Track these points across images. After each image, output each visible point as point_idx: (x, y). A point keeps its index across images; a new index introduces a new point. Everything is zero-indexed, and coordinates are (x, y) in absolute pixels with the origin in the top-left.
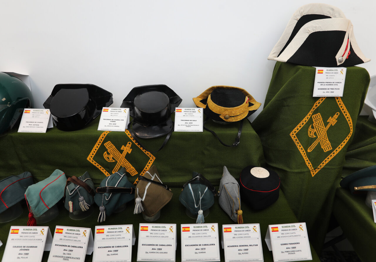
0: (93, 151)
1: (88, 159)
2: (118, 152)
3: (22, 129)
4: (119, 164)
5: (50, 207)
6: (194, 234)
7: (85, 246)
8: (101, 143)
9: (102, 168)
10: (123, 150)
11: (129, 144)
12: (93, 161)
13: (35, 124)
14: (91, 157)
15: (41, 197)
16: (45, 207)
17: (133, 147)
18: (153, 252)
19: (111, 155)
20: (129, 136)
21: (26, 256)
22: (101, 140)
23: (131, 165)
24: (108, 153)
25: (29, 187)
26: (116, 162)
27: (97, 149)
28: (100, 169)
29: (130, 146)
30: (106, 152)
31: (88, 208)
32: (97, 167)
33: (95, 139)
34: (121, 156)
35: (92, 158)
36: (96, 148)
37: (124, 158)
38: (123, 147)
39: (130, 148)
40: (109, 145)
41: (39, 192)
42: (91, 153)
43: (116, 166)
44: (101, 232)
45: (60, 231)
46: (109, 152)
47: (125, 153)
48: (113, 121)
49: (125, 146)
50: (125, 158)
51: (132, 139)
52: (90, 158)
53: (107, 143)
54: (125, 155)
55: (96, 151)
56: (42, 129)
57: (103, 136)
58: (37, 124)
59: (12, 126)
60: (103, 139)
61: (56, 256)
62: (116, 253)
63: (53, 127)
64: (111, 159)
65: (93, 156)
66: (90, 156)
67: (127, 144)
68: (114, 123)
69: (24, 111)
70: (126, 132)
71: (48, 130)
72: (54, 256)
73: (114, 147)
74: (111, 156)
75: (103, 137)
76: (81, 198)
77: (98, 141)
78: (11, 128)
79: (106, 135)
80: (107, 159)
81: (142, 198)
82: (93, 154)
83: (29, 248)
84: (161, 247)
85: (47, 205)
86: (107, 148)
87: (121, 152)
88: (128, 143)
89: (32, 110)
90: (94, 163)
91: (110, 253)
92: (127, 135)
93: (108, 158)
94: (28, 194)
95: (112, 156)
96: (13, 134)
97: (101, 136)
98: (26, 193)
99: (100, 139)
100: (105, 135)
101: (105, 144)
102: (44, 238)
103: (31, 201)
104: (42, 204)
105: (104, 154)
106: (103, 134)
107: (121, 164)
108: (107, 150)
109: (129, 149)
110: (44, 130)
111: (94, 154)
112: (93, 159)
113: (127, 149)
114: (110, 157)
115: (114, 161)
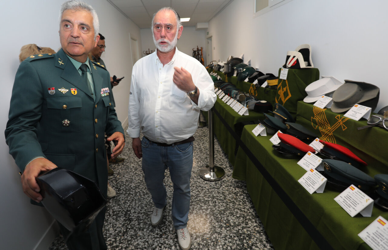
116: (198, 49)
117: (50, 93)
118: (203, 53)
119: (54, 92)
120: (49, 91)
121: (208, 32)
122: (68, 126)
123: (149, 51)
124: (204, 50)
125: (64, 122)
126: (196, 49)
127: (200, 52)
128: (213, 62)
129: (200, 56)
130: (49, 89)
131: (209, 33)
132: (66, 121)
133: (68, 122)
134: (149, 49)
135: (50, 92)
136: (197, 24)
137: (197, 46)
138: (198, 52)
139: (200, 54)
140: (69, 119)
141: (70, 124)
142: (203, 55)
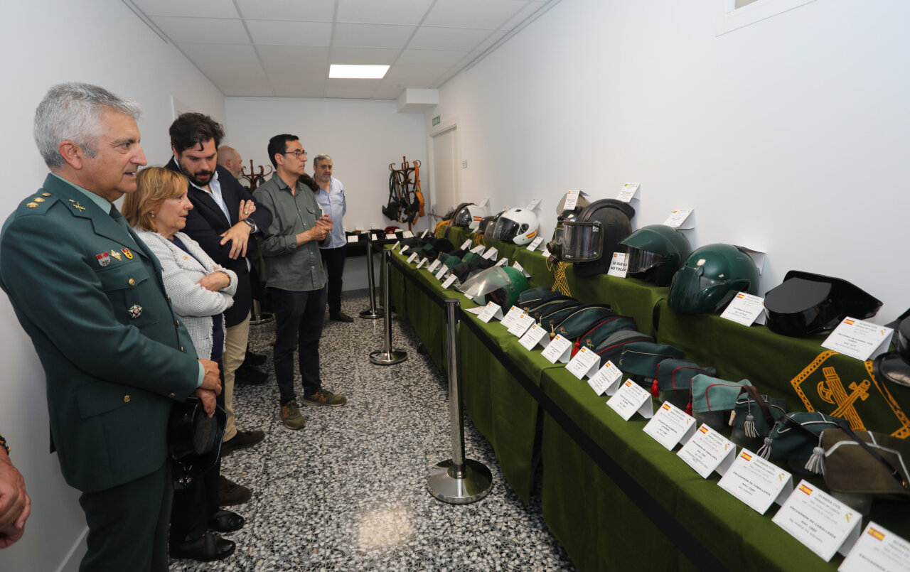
0: (802, 373)
1: (792, 382)
2: (842, 391)
3: (725, 315)
4: (841, 411)
5: (712, 409)
6: (889, 551)
7: (720, 460)
8: (819, 365)
9: (811, 406)
10: (853, 391)
11: (867, 383)
12: (798, 388)
13: (742, 312)
14: (798, 381)
15: (707, 392)
16: (707, 406)
17: (872, 391)
18: (800, 526)
19: (830, 390)
20: (869, 371)
21: (663, 434)
22: (820, 361)
23: (861, 422)
24: (826, 386)
25: (700, 375)
26: (836, 406)
27: (811, 372)
28: (806, 404)
29: (867, 387)
30: (822, 383)
31: (755, 436)
32: (803, 400)
33: (811, 357)
34: (847, 400)
35: (798, 383)
36: (809, 371)
37: (851, 404)
38: (853, 385)
39: (867, 392)
40: (829, 372)
41: (707, 386)
42: (799, 375)
43: (835, 412)
44: (746, 458)
45: (704, 430)
46: (828, 385)
47: (854, 397)
48: (853, 340)
49: (858, 384)
50: (854, 404)
51: (873, 377)
52: (796, 382)
53: (828, 368)
54: (855, 400)
55: (807, 375)
56: (747, 322)
57: (825, 356)
58: (745, 313)
59: (718, 308)
60: (823, 361)
61: (688, 452)
62: (751, 492)
63: (764, 324)
64: (828, 398)
65: (801, 381)
66: (796, 378)
67: (861, 382)
68: (853, 343)
69: (737, 295)
70: (866, 363)
71: (754, 324)
72: (686, 451)
73: (838, 379)
74: (829, 393)
75: (823, 358)
76: (750, 417)
77: (815, 361)
78: (716, 309)
79: (829, 356)
80: (821, 395)
81: (826, 450)
82: (802, 378)
83: (671, 430)
84: (816, 528)
85: (710, 404)
86: (826, 376)
87: (849, 392)
88: (864, 381)
89: (746, 295)
90: (799, 391)
91: (743, 487)
92: (865, 369)
93: (824, 394)
94: (696, 381)
95: (831, 393)
96: (715, 317)
97: (821, 355)
98: (693, 378)
99: (818, 359)
100: (827, 354)
101: (823, 369)
102: (687, 428)
103: (695, 390)
104: (705, 400)
105: (819, 385)
106: (825, 353)
107: (843, 413)
108: (824, 379)
109: (864, 392)
110: (748, 323)
111: (804, 378)
112: (800, 385)
113: (860, 391)
114: (827, 393)
115: (832, 402)
116: (405, 163)
117: (101, 264)
118: (420, 178)
119: (110, 260)
120: (99, 260)
121: (438, 118)
122: (140, 317)
123: (252, 168)
124: (422, 170)
125: (132, 311)
126: (398, 167)
127: (412, 176)
128: (469, 207)
129: (411, 187)
130: (100, 257)
131: (442, 120)
132: (135, 307)
133: (140, 309)
134: (251, 161)
135: (101, 261)
136: (404, 90)
137: (404, 158)
138: (406, 176)
139: (413, 181)
140: (139, 304)
141: (144, 312)
142: (421, 183)
